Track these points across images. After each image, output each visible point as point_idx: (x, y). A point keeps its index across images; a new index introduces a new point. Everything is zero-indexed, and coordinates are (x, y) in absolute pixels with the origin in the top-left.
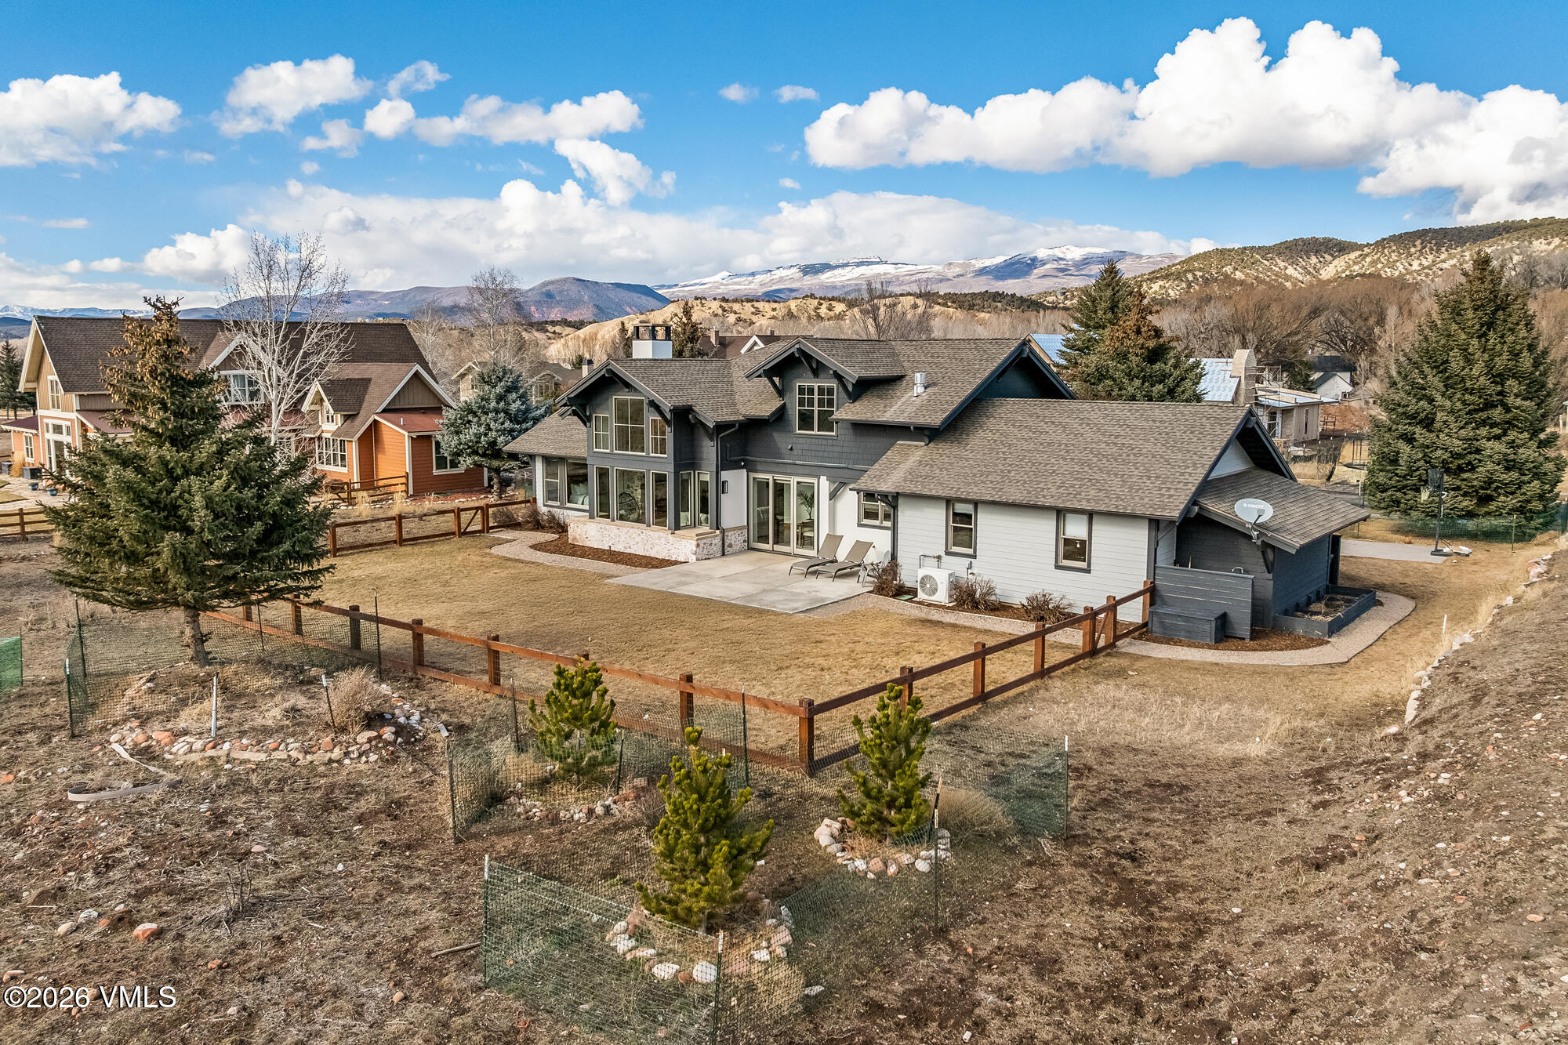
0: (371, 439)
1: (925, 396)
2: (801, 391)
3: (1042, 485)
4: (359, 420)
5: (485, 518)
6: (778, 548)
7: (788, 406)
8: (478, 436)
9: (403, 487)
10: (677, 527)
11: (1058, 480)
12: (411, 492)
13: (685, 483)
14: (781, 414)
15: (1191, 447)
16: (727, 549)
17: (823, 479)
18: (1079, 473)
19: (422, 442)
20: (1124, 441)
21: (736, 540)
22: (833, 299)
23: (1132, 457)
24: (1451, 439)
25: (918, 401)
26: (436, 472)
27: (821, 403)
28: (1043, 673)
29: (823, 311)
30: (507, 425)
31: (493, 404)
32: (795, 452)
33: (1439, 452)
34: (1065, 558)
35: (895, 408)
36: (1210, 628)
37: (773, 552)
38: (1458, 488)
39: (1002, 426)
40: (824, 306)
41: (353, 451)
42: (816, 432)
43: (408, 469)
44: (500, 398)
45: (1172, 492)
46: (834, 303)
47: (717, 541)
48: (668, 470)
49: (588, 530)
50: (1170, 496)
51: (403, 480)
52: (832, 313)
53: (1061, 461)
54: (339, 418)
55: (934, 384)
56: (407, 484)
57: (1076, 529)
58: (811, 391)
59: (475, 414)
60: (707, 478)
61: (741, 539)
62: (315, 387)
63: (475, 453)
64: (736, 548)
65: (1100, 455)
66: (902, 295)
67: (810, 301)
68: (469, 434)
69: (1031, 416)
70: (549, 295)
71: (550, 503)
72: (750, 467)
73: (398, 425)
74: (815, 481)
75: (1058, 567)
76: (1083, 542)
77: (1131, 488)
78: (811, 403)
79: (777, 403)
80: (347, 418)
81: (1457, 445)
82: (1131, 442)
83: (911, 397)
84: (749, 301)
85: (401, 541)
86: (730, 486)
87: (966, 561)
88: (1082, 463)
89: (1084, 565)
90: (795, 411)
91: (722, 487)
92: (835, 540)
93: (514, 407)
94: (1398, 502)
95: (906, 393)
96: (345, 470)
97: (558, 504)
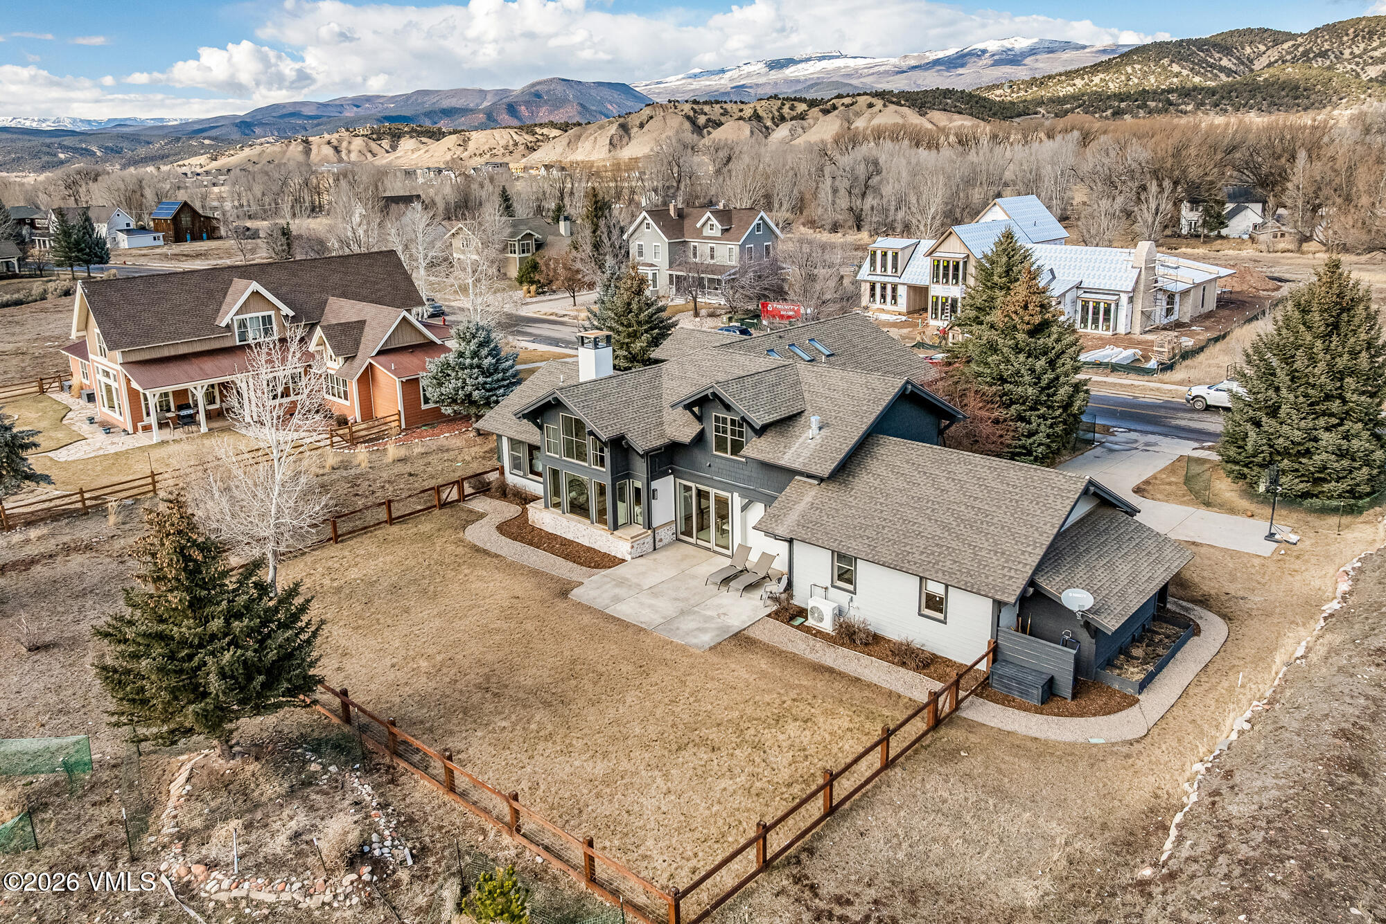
0: (367, 379)
1: (818, 440)
2: (717, 419)
3: (908, 548)
4: (357, 362)
5: (461, 490)
6: (700, 542)
7: (707, 430)
8: (456, 390)
9: (397, 423)
10: (616, 527)
11: (922, 543)
12: (403, 426)
13: (622, 489)
14: (700, 438)
15: (1034, 521)
16: (658, 545)
17: (736, 495)
18: (940, 538)
19: (411, 385)
20: (980, 505)
21: (666, 535)
22: (795, 99)
23: (984, 526)
24: (1291, 431)
25: (812, 443)
26: (424, 407)
27: (733, 432)
28: (888, 764)
29: (786, 110)
30: (481, 379)
31: (468, 361)
32: (713, 468)
33: (1281, 440)
34: (928, 607)
35: (793, 449)
36: (1037, 692)
37: (696, 545)
38: (1297, 470)
39: (882, 471)
40: (787, 106)
41: (353, 389)
42: (728, 456)
43: (400, 407)
44: (475, 354)
45: (1013, 572)
46: (796, 104)
47: (650, 539)
48: (607, 482)
49: (545, 518)
50: (1011, 577)
51: (396, 417)
52: (794, 113)
53: (926, 521)
54: (341, 360)
55: (828, 425)
56: (399, 420)
57: (936, 588)
58: (725, 420)
59: (453, 369)
60: (639, 484)
61: (670, 533)
62: (319, 332)
63: (454, 401)
64: (665, 541)
65: (960, 520)
66: (859, 95)
67: (772, 102)
68: (449, 388)
69: (908, 462)
70: (538, 95)
71: (515, 471)
72: (677, 475)
73: (390, 370)
74: (729, 495)
75: (920, 615)
76: (941, 599)
77: (979, 563)
78: (725, 432)
79: (697, 428)
80: (346, 359)
81: (1297, 435)
82: (986, 507)
83: (807, 438)
84: (717, 102)
85: (391, 521)
86: (659, 494)
87: (848, 596)
88: (945, 527)
89: (940, 616)
90: (711, 436)
91: (652, 494)
92: (746, 549)
93: (487, 362)
94: (1244, 476)
95: (804, 432)
96: (347, 403)
97: (521, 473)
